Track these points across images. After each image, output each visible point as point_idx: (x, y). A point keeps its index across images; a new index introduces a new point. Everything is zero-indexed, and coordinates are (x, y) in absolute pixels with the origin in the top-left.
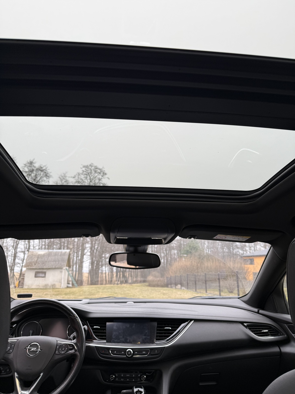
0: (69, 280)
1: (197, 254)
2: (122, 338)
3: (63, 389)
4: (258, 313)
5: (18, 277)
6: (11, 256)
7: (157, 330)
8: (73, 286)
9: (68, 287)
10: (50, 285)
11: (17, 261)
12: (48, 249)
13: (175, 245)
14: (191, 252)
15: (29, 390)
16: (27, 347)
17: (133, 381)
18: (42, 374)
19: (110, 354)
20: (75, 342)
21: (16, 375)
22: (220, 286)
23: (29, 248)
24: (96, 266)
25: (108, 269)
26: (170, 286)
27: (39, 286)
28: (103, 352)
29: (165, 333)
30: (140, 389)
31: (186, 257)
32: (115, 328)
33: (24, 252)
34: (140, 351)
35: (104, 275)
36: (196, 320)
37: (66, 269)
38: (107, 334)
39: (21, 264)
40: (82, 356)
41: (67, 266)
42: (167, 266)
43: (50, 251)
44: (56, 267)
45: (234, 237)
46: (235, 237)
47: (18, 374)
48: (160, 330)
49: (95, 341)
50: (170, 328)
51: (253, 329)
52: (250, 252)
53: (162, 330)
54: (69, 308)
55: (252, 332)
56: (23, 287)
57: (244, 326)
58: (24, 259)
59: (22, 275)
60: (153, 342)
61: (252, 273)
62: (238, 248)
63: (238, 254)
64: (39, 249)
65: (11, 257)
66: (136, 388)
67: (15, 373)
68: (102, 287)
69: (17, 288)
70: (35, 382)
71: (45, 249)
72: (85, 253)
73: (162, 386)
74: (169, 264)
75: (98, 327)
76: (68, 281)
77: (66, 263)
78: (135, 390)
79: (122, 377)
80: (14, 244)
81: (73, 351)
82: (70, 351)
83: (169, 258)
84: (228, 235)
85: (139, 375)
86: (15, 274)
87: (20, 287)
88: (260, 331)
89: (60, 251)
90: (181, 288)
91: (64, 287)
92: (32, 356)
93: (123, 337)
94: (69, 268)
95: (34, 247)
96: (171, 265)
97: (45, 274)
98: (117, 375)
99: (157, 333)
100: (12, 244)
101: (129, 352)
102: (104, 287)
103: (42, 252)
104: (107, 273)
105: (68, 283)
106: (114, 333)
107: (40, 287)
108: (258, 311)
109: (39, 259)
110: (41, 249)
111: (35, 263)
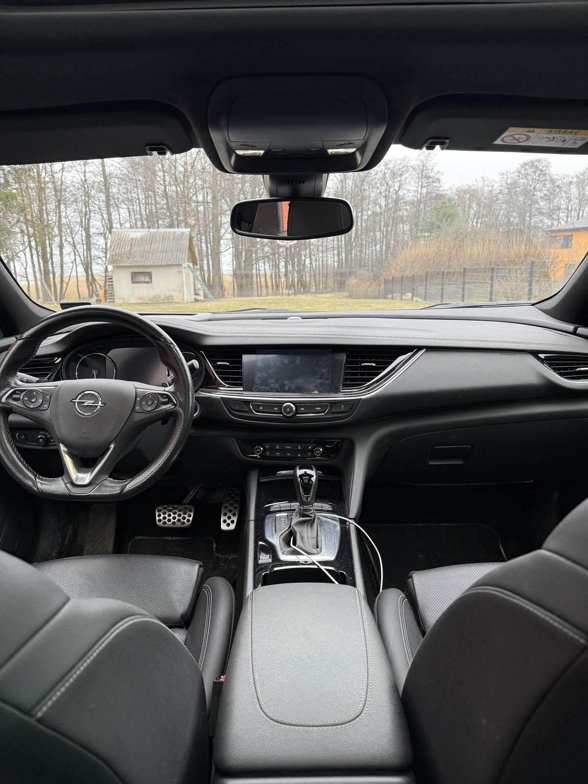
0: (197, 288)
1: (451, 229)
2: (273, 383)
3: (158, 470)
4: (574, 333)
5: (102, 283)
6: (81, 243)
7: (346, 368)
8: (207, 299)
9: (196, 300)
10: (163, 297)
11: (94, 252)
12: (149, 227)
13: (405, 213)
14: (438, 227)
15: (92, 472)
16: (76, 399)
17: (299, 457)
18: (112, 446)
19: (250, 411)
20: (171, 391)
21: (63, 448)
22: (491, 293)
23: (111, 227)
24: (245, 261)
25: (269, 266)
26: (390, 296)
27: (142, 298)
28: (237, 408)
29: (362, 374)
30: (309, 472)
31: (428, 236)
32: (259, 364)
33: (104, 235)
34: (310, 406)
35: (263, 280)
36: (430, 349)
37: (189, 267)
38: (245, 376)
39: (104, 259)
40: (187, 414)
41: (188, 261)
42: (386, 257)
43: (152, 230)
44: (169, 263)
45: (551, 136)
46: (555, 136)
47: (66, 445)
48: (352, 368)
49: (221, 388)
50: (374, 365)
51: (557, 364)
52: (567, 222)
53: (357, 368)
54: (152, 325)
55: (555, 371)
56: (114, 302)
57: (539, 359)
58: (106, 249)
59: (108, 279)
60: (336, 391)
61: (563, 264)
62: (542, 214)
63: (539, 228)
64: (131, 227)
65: (82, 246)
66: (300, 469)
67: (61, 444)
68: (259, 300)
69: (104, 302)
70: (101, 459)
71: (143, 227)
72: (221, 235)
73: (353, 467)
74: (392, 254)
75: (225, 363)
76: (195, 290)
77: (186, 254)
78: (300, 472)
79: (278, 450)
80: (81, 220)
81: (169, 406)
82: (164, 407)
83: (392, 242)
84: (536, 130)
85: (310, 448)
86: (96, 277)
87: (108, 300)
88: (571, 369)
89: (171, 230)
90: (412, 300)
91: (189, 301)
92: (88, 415)
93: (277, 381)
94: (193, 265)
95: (121, 224)
96: (394, 255)
97: (151, 277)
98: (267, 447)
99: (346, 374)
100: (79, 220)
101: (288, 409)
102: (264, 300)
103: (137, 234)
104: (268, 275)
105: (196, 294)
106: (259, 375)
107: (145, 300)
108: (576, 329)
109: (135, 248)
110: (135, 227)
111: (128, 256)
